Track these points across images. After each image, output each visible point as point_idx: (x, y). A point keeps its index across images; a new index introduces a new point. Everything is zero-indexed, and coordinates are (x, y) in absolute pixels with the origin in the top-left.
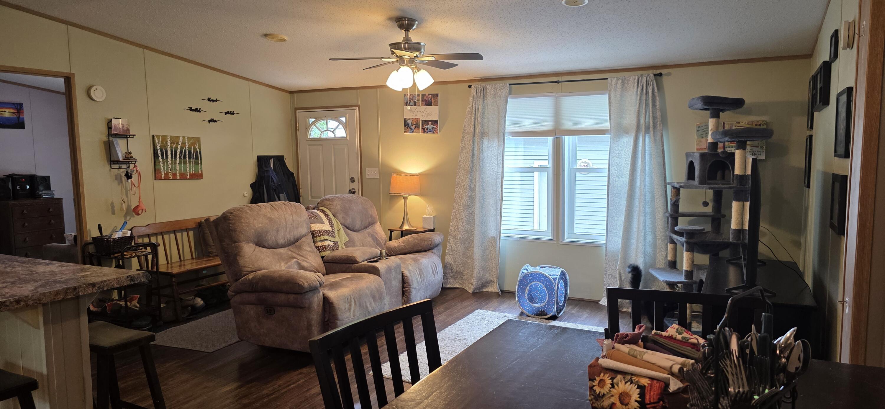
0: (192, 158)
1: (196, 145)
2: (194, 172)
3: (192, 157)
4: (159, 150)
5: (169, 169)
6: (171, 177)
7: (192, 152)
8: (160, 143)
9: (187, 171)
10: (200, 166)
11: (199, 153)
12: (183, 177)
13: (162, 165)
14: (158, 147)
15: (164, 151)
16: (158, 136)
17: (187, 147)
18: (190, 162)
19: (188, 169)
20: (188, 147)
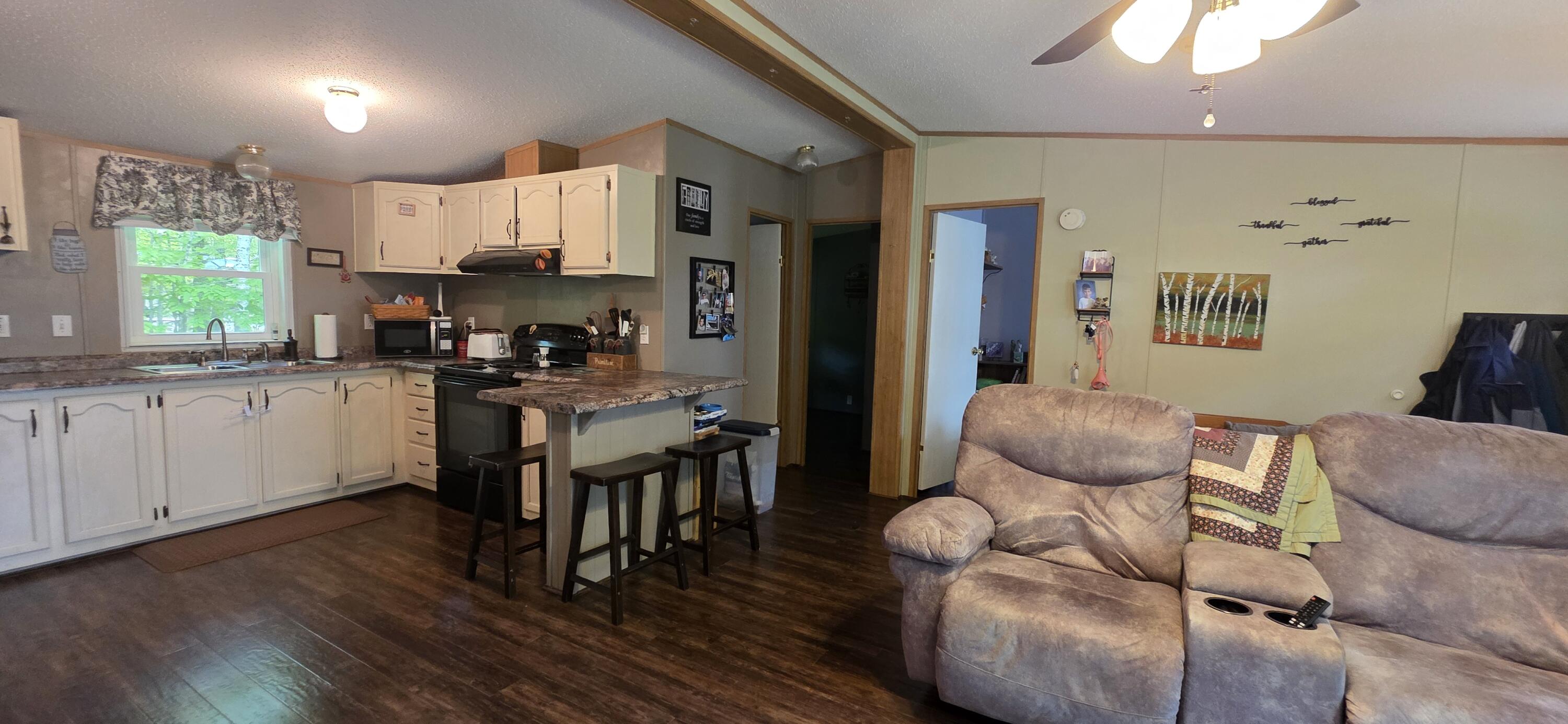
0: (1240, 312)
1: (1257, 290)
2: (1239, 336)
3: (1241, 308)
4: (1167, 296)
5: (1183, 327)
6: (1185, 340)
7: (1243, 301)
8: (1170, 285)
9: (1222, 332)
10: (1257, 326)
11: (1260, 302)
12: (1212, 342)
13: (1168, 320)
14: (1166, 292)
15: (1177, 298)
16: (1168, 275)
17: (1231, 292)
18: (1233, 319)
19: (1226, 330)
20: (1234, 293)
